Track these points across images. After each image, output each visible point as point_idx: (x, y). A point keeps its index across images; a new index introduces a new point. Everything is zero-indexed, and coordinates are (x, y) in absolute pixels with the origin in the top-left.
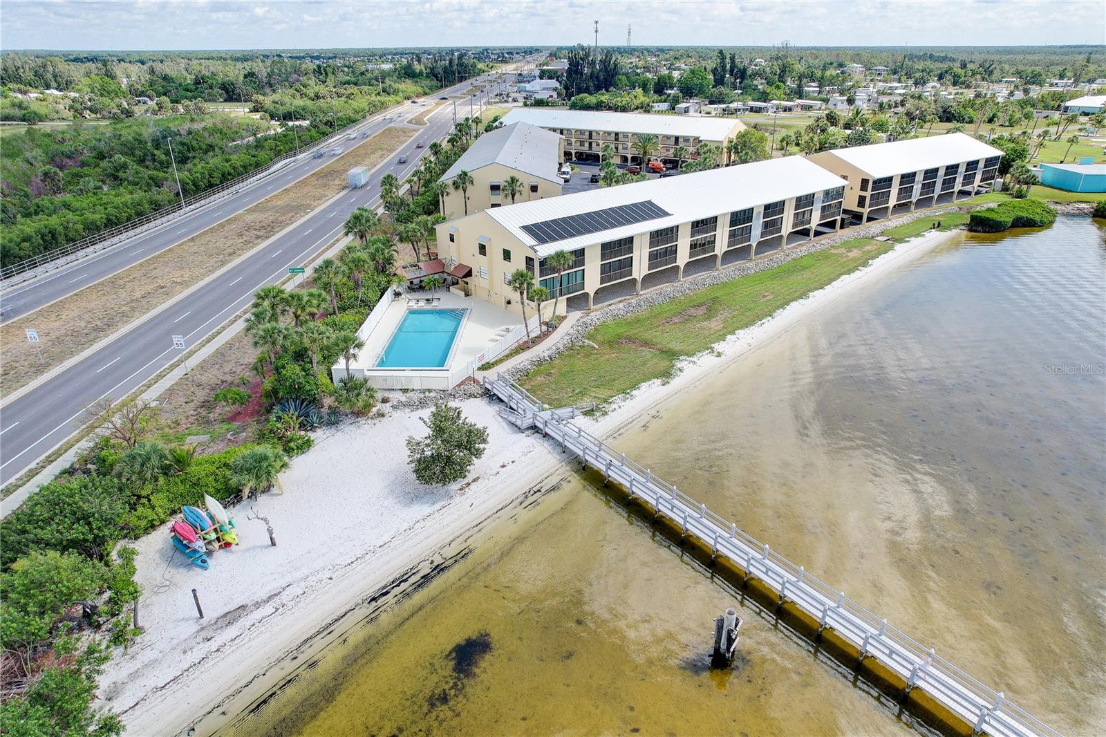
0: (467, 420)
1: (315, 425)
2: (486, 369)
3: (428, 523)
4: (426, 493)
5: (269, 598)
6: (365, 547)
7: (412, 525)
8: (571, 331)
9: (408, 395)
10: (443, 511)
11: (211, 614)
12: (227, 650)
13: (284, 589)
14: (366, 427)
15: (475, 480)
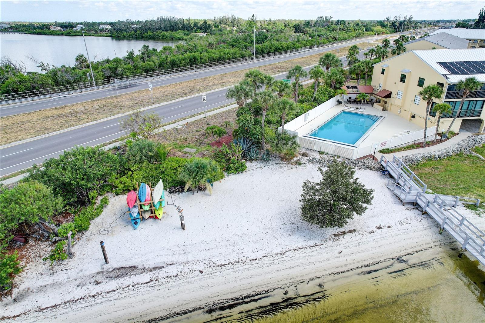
0: (358, 181)
1: (252, 158)
2: (385, 153)
3: (297, 255)
4: (307, 229)
5: (154, 268)
6: (241, 256)
7: (284, 251)
8: (462, 143)
9: (322, 156)
10: (314, 248)
11: (114, 263)
12: (99, 299)
13: (167, 265)
14: (286, 168)
15: (351, 232)
